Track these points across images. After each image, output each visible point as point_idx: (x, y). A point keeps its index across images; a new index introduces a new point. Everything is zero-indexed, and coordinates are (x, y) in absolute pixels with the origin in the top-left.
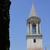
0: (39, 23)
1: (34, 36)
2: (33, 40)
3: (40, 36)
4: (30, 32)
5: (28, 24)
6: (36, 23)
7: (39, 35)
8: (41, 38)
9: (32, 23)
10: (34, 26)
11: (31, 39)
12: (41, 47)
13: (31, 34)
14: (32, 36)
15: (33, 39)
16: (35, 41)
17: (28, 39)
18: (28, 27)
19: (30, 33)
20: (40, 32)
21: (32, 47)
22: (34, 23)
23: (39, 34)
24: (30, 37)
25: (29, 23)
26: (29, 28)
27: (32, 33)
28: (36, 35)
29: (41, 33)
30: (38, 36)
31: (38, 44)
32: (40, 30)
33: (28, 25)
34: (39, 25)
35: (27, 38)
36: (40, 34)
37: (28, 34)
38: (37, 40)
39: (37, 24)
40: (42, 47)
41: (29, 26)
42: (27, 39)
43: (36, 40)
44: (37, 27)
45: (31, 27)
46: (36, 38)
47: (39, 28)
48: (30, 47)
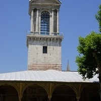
0: (56, 11)
1: (44, 39)
2: (41, 48)
3: (57, 39)
4: (37, 31)
5: (32, 12)
6: (49, 11)
7: (55, 36)
8: (58, 43)
10: (45, 17)
11: (37, 46)
12: (58, 64)
13: (37, 35)
14: (40, 39)
15: (41, 45)
16: (45, 50)
17: (31, 44)
18: (32, 19)
19: (35, 33)
20: (58, 32)
21: (38, 63)
22: (46, 10)
23: (56, 34)
24: (35, 42)
25: (35, 10)
26: (35, 20)
27: (40, 32)
28: (48, 36)
30: (53, 39)
31: (51, 56)
32: (58, 27)
33: (32, 14)
34: (56, 15)
35: (29, 42)
36: (58, 36)
37: (32, 35)
38: (49, 49)
39: (52, 14)
40: (61, 64)
41: (35, 16)
42: (29, 46)
43: (48, 47)
44: (52, 20)
45: (38, 19)
46: (49, 43)
47: (55, 22)
48: (34, 61)
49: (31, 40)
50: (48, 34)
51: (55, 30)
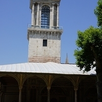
0: (56, 6)
1: (44, 32)
2: (41, 41)
3: (57, 33)
4: (37, 25)
5: (33, 6)
6: (49, 6)
7: (55, 30)
8: (58, 37)
9: (43, 5)
10: (46, 11)
12: (57, 56)
13: (37, 29)
14: (41, 32)
15: (41, 38)
16: (45, 43)
17: (32, 37)
18: (33, 13)
19: (35, 27)
20: (57, 26)
21: (38, 56)
22: (47, 5)
23: (55, 28)
24: (35, 35)
25: (36, 5)
26: (35, 14)
27: (40, 26)
28: (48, 30)
29: (58, 28)
30: (53, 33)
31: (50, 49)
32: (57, 21)
33: (33, 8)
34: (56, 9)
35: (30, 36)
36: (57, 30)
37: (33, 29)
38: (49, 42)
39: (53, 8)
40: (60, 56)
41: (36, 10)
42: (30, 39)
43: (48, 40)
44: (52, 14)
45: (39, 13)
46: (49, 36)
47: (55, 16)
48: (34, 54)
49: (32, 33)
50: (48, 28)
51: (55, 24)
